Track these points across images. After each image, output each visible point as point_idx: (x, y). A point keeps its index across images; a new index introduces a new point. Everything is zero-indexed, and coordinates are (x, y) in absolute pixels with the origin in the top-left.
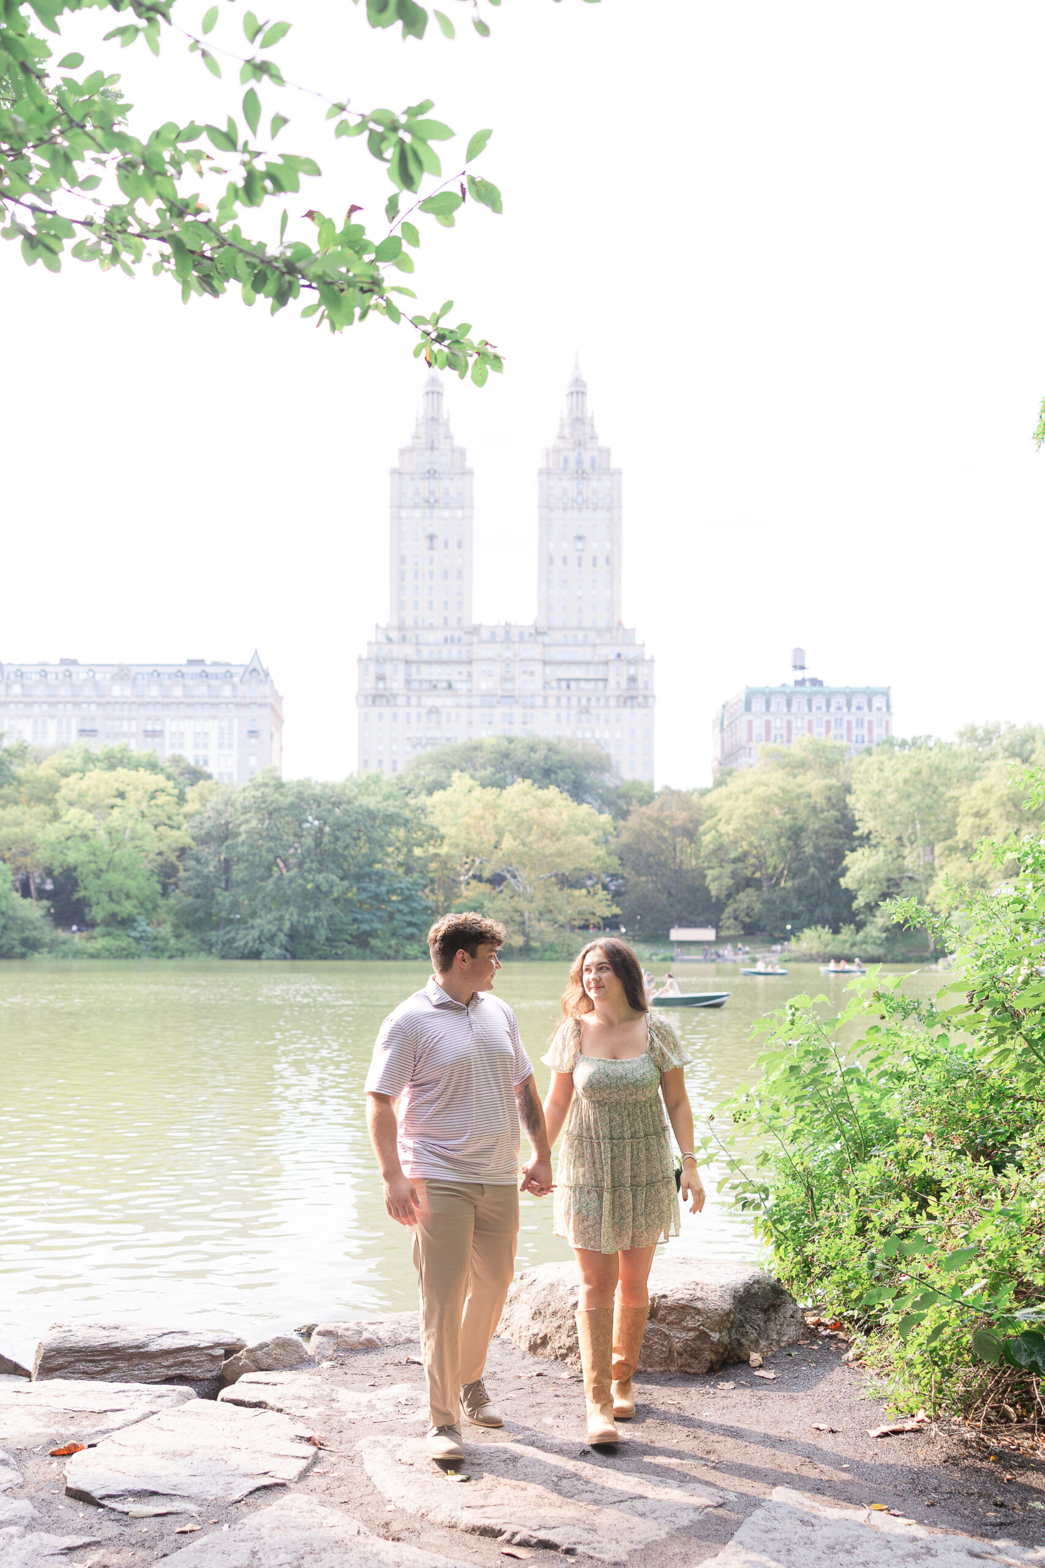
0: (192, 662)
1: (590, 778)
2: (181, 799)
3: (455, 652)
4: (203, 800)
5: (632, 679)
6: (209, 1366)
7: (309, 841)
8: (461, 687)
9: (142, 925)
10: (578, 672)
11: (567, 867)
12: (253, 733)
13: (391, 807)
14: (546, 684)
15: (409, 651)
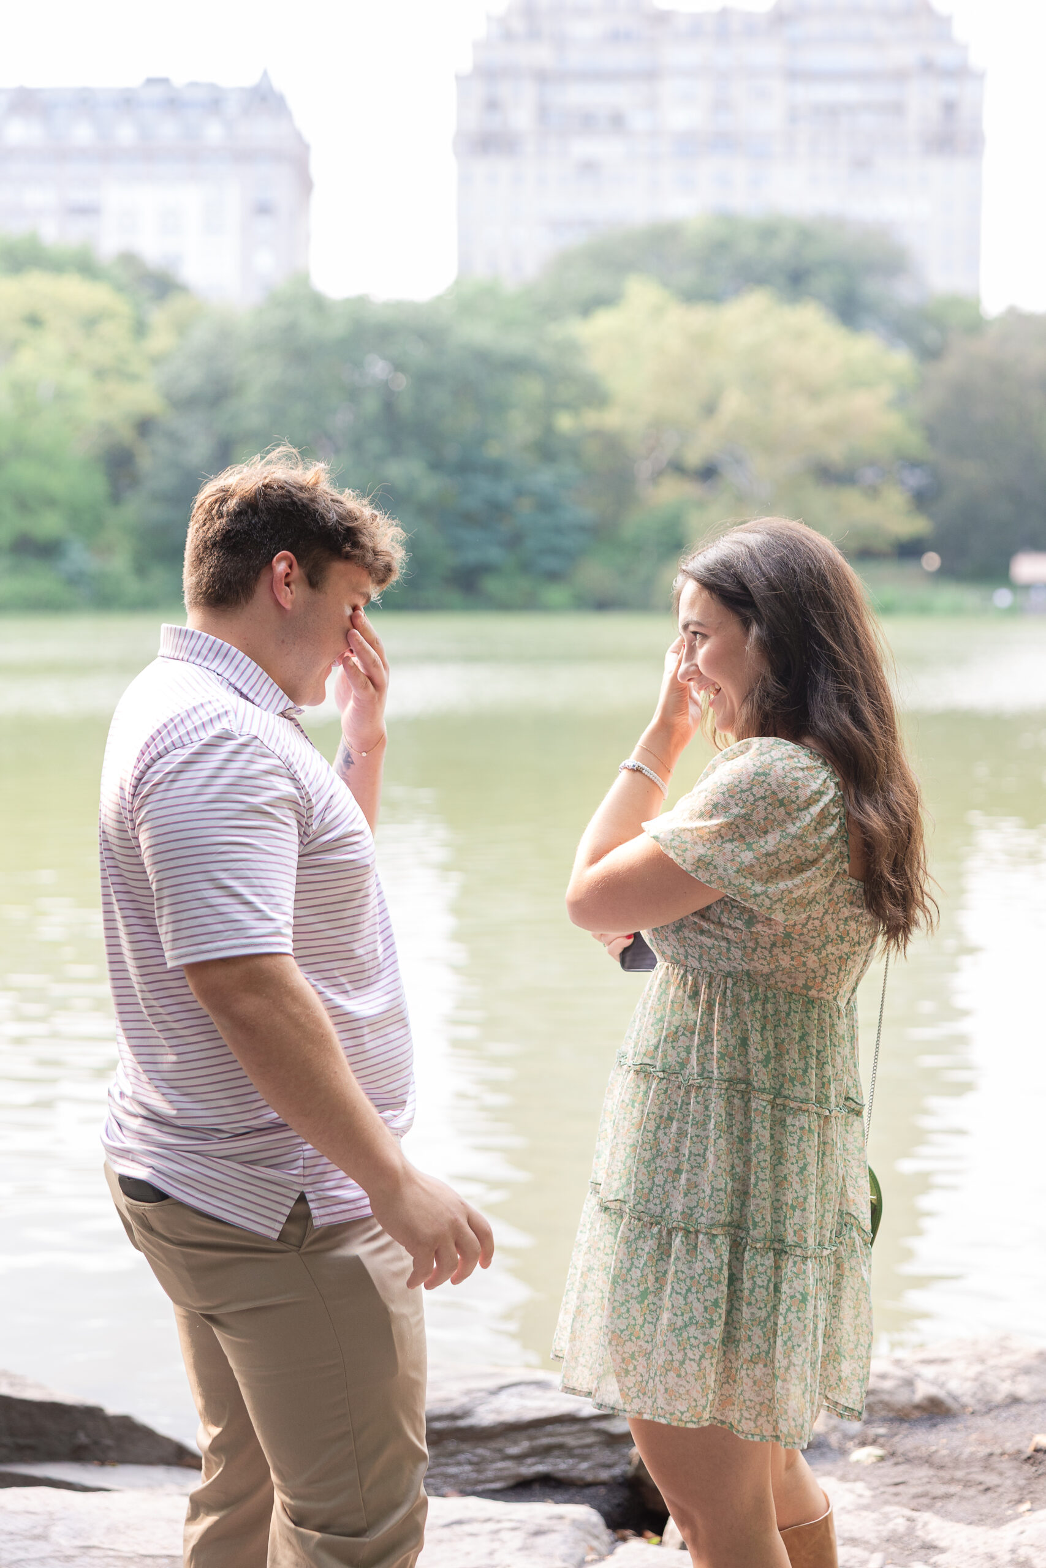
0: (150, 81)
1: (872, 288)
2: (140, 329)
3: (626, 57)
4: (181, 328)
5: (949, 107)
6: (604, 1455)
7: (371, 405)
8: (639, 121)
9: (79, 557)
10: (850, 93)
11: (835, 452)
12: (263, 209)
13: (517, 343)
14: (793, 116)
15: (542, 55)
